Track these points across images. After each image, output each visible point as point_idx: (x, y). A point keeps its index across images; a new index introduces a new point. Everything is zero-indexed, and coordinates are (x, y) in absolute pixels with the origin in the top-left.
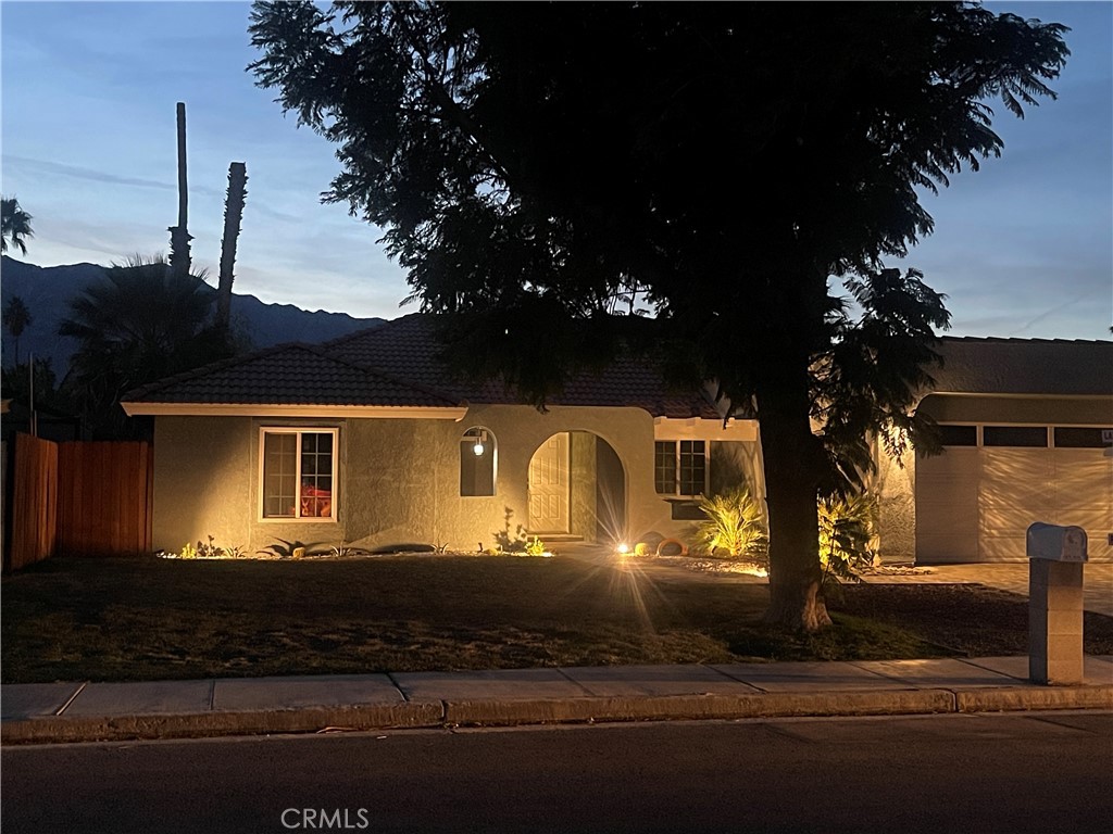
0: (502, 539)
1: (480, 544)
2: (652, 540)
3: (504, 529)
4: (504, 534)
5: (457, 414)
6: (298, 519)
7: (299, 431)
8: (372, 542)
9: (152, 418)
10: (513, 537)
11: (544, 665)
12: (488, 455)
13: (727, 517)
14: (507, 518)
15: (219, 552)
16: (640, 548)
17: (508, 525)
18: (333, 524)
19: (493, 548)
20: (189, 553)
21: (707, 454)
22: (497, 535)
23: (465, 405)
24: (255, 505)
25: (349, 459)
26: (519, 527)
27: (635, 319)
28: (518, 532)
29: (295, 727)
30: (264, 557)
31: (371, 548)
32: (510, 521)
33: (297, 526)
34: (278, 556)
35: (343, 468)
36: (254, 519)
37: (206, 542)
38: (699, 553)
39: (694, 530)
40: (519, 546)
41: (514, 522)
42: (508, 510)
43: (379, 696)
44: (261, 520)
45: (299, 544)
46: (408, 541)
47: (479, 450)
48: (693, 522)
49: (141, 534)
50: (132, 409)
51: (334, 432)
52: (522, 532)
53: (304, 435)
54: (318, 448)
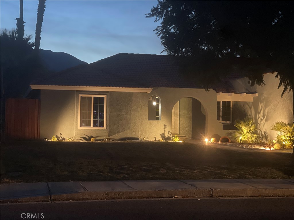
0: (163, 136)
1: (155, 138)
2: (217, 138)
3: (163, 132)
4: (164, 134)
5: (148, 91)
6: (92, 128)
7: (93, 96)
8: (117, 136)
9: (40, 90)
10: (167, 135)
12: (157, 107)
13: (245, 129)
14: (165, 128)
15: (64, 139)
16: (212, 140)
17: (165, 131)
18: (104, 130)
19: (159, 138)
20: (54, 139)
21: (231, 106)
22: (161, 135)
23: (151, 87)
24: (77, 122)
25: (110, 106)
26: (169, 132)
28: (169, 133)
29: (164, 196)
30: (78, 141)
31: (117, 138)
32: (166, 130)
33: (92, 130)
34: (84, 141)
35: (108, 110)
36: (77, 127)
37: (59, 135)
38: (234, 142)
39: (230, 134)
40: (169, 138)
41: (167, 130)
42: (165, 126)
44: (79, 128)
45: (92, 137)
46: (130, 136)
47: (155, 103)
48: (230, 131)
49: (36, 132)
50: (34, 87)
51: (105, 96)
52: (170, 133)
53: (94, 98)
54: (99, 102)
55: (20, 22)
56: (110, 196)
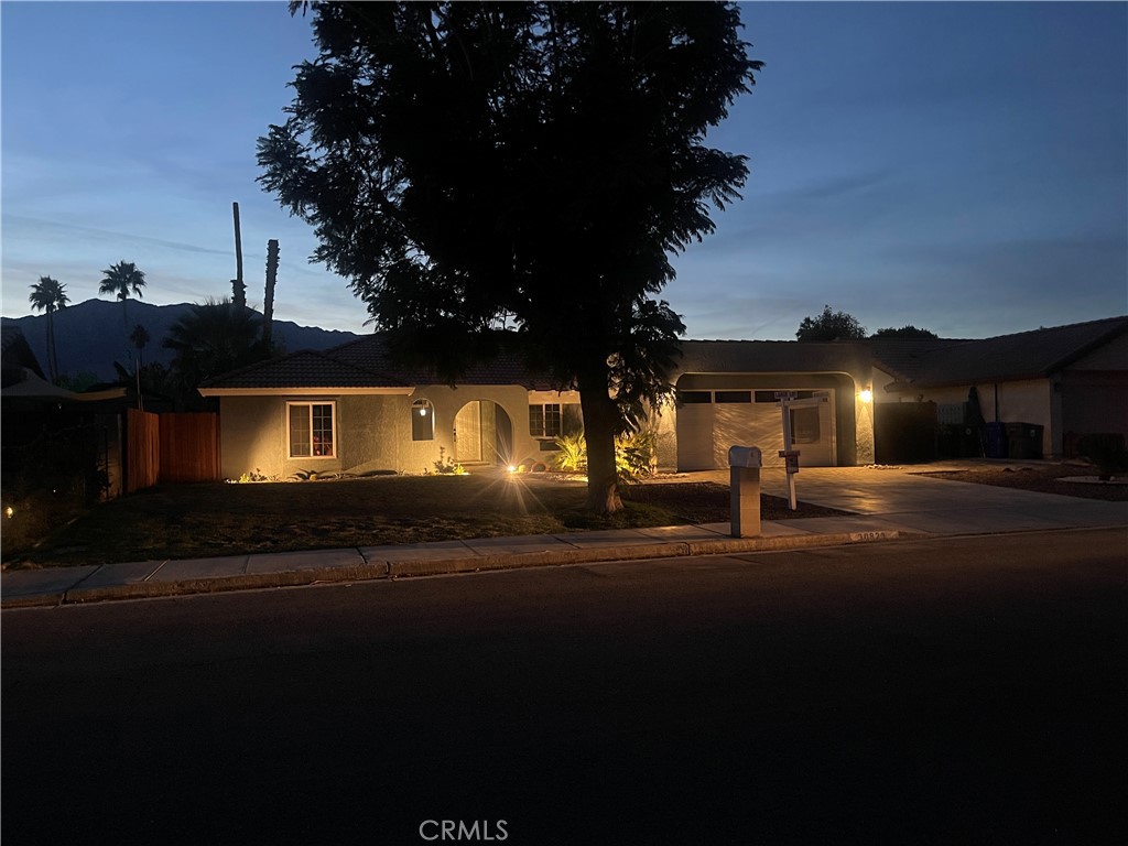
0: (439, 465)
1: (426, 469)
2: (529, 463)
3: (439, 459)
4: (440, 462)
5: (409, 391)
6: (312, 457)
7: (311, 404)
8: (358, 470)
9: (217, 399)
10: (445, 464)
11: (453, 539)
12: (429, 415)
13: (572, 448)
14: (442, 453)
15: (263, 478)
16: (521, 468)
17: (442, 457)
18: (333, 460)
19: (433, 471)
20: (245, 480)
21: (561, 412)
22: (435, 464)
23: (413, 386)
24: (285, 449)
25: (343, 420)
26: (449, 458)
27: (506, 333)
28: (448, 461)
29: (296, 582)
30: (291, 481)
31: (358, 473)
33: (311, 461)
34: (300, 480)
35: (339, 426)
36: (285, 458)
37: (255, 472)
38: (555, 470)
39: (553, 457)
40: (449, 469)
41: (446, 455)
42: (442, 448)
43: (349, 561)
44: (289, 458)
45: (313, 472)
46: (380, 469)
47: (423, 412)
48: (553, 452)
49: (214, 469)
50: (205, 392)
51: (333, 403)
52: (451, 461)
53: (314, 406)
54: (323, 414)
55: (239, 286)
56: (186, 588)
